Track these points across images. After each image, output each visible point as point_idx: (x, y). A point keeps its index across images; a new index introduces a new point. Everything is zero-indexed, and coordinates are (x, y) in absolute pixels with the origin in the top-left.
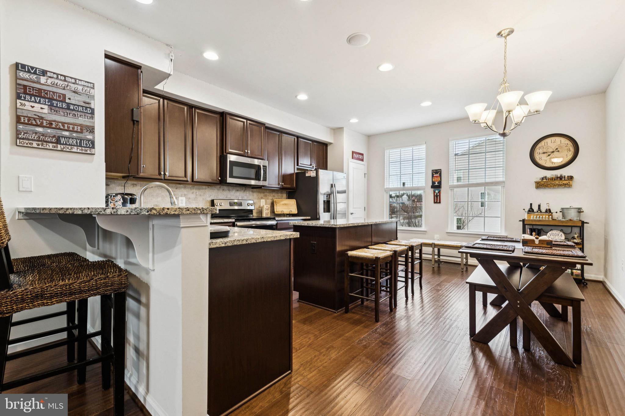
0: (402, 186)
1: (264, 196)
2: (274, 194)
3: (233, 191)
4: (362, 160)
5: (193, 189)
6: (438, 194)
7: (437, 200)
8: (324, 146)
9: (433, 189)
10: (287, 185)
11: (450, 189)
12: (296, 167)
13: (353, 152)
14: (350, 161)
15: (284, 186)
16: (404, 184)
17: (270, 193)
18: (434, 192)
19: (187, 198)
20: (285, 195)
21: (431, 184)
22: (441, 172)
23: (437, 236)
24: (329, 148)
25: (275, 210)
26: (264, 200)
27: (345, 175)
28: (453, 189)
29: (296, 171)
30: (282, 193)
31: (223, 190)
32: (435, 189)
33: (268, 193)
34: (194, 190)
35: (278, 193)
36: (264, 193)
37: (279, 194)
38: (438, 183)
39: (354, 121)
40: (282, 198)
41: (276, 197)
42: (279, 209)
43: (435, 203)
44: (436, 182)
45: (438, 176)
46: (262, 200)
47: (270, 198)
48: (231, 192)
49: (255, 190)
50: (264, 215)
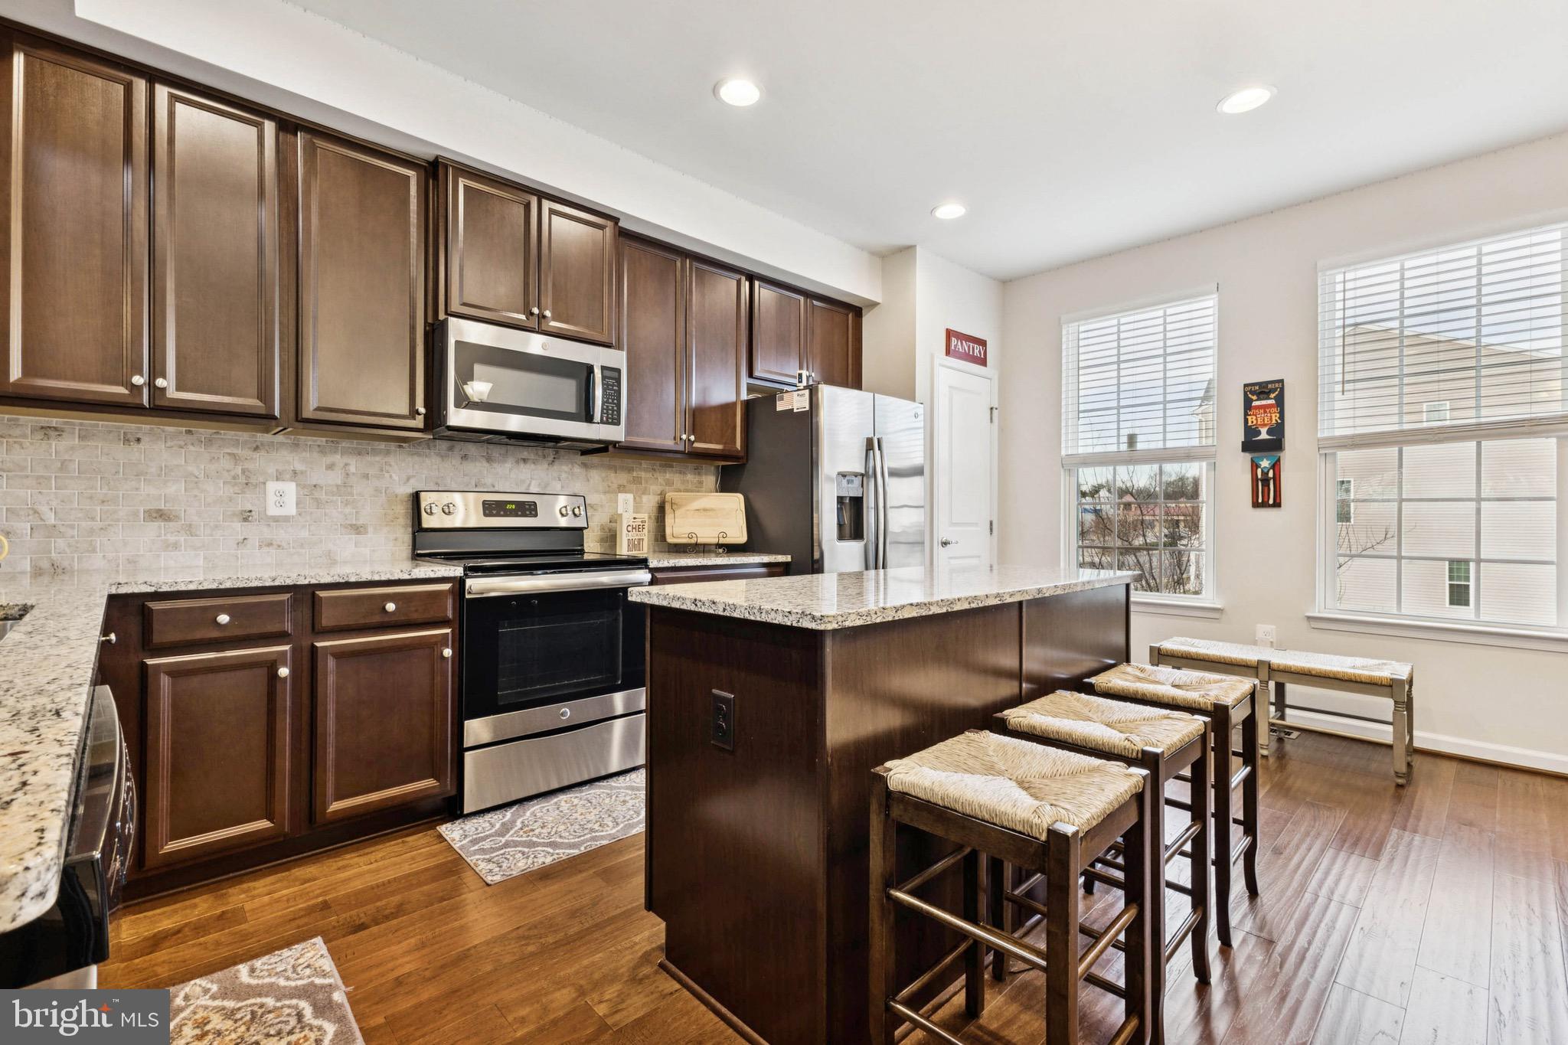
0: (1124, 447)
1: (629, 482)
2: (668, 476)
3: (505, 462)
4: (983, 362)
5: (335, 452)
6: (1271, 474)
7: (1266, 495)
8: (850, 316)
9: (1248, 456)
10: (711, 442)
11: (1323, 452)
12: (745, 380)
13: (950, 334)
14: (937, 362)
15: (696, 445)
16: (1132, 440)
17: (654, 470)
18: (1255, 466)
19: (304, 487)
20: (710, 480)
21: (1240, 437)
22: (1282, 389)
23: (1265, 630)
24: (867, 321)
25: (668, 531)
26: (630, 497)
27: (920, 410)
28: (1334, 454)
29: (744, 396)
30: (699, 474)
31: (465, 457)
32: (1256, 455)
33: (646, 470)
34: (339, 457)
35: (685, 473)
36: (630, 470)
37: (690, 477)
38: (1268, 433)
39: (950, 211)
40: (699, 487)
41: (677, 483)
42: (678, 529)
43: (1256, 505)
44: (1264, 431)
45: (1270, 406)
46: (621, 497)
47: (655, 488)
48: (495, 465)
49: (594, 459)
50: (623, 551)
